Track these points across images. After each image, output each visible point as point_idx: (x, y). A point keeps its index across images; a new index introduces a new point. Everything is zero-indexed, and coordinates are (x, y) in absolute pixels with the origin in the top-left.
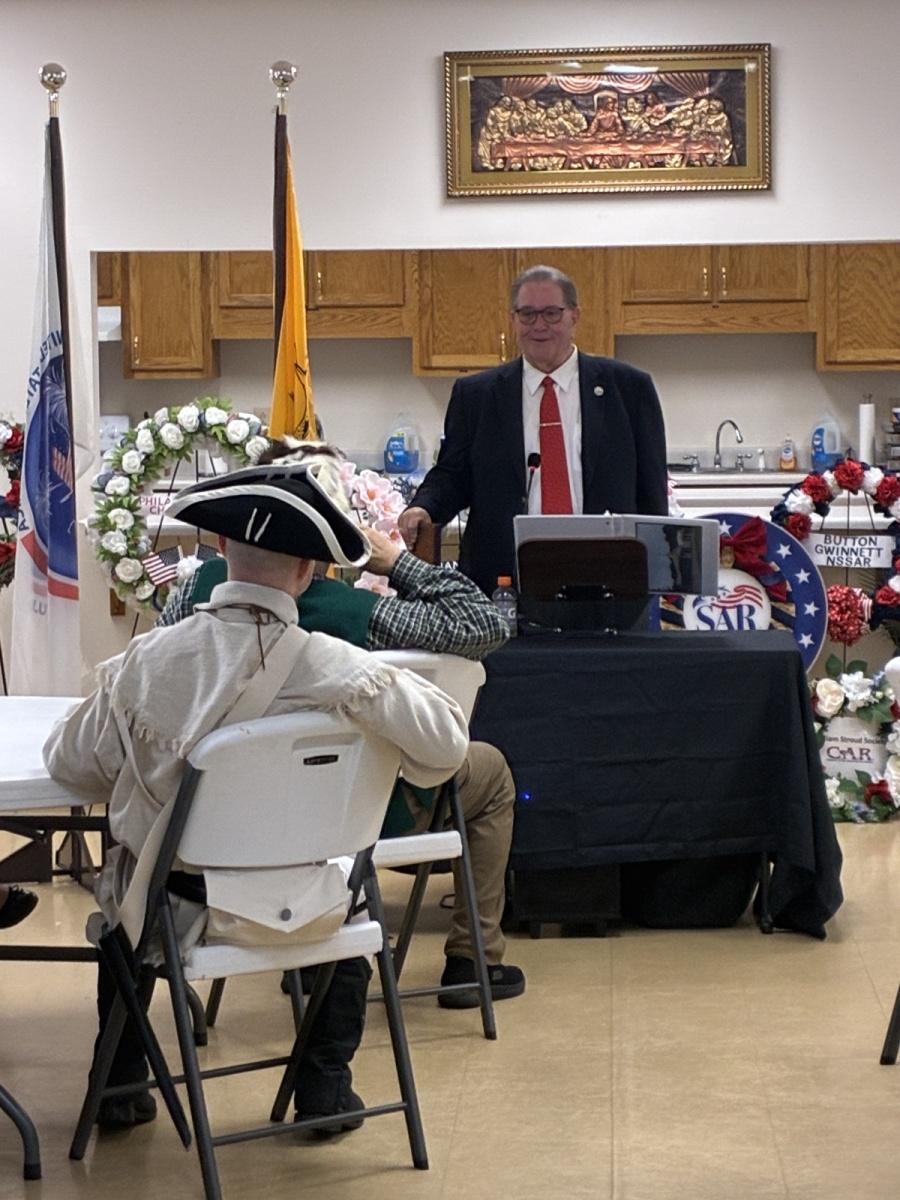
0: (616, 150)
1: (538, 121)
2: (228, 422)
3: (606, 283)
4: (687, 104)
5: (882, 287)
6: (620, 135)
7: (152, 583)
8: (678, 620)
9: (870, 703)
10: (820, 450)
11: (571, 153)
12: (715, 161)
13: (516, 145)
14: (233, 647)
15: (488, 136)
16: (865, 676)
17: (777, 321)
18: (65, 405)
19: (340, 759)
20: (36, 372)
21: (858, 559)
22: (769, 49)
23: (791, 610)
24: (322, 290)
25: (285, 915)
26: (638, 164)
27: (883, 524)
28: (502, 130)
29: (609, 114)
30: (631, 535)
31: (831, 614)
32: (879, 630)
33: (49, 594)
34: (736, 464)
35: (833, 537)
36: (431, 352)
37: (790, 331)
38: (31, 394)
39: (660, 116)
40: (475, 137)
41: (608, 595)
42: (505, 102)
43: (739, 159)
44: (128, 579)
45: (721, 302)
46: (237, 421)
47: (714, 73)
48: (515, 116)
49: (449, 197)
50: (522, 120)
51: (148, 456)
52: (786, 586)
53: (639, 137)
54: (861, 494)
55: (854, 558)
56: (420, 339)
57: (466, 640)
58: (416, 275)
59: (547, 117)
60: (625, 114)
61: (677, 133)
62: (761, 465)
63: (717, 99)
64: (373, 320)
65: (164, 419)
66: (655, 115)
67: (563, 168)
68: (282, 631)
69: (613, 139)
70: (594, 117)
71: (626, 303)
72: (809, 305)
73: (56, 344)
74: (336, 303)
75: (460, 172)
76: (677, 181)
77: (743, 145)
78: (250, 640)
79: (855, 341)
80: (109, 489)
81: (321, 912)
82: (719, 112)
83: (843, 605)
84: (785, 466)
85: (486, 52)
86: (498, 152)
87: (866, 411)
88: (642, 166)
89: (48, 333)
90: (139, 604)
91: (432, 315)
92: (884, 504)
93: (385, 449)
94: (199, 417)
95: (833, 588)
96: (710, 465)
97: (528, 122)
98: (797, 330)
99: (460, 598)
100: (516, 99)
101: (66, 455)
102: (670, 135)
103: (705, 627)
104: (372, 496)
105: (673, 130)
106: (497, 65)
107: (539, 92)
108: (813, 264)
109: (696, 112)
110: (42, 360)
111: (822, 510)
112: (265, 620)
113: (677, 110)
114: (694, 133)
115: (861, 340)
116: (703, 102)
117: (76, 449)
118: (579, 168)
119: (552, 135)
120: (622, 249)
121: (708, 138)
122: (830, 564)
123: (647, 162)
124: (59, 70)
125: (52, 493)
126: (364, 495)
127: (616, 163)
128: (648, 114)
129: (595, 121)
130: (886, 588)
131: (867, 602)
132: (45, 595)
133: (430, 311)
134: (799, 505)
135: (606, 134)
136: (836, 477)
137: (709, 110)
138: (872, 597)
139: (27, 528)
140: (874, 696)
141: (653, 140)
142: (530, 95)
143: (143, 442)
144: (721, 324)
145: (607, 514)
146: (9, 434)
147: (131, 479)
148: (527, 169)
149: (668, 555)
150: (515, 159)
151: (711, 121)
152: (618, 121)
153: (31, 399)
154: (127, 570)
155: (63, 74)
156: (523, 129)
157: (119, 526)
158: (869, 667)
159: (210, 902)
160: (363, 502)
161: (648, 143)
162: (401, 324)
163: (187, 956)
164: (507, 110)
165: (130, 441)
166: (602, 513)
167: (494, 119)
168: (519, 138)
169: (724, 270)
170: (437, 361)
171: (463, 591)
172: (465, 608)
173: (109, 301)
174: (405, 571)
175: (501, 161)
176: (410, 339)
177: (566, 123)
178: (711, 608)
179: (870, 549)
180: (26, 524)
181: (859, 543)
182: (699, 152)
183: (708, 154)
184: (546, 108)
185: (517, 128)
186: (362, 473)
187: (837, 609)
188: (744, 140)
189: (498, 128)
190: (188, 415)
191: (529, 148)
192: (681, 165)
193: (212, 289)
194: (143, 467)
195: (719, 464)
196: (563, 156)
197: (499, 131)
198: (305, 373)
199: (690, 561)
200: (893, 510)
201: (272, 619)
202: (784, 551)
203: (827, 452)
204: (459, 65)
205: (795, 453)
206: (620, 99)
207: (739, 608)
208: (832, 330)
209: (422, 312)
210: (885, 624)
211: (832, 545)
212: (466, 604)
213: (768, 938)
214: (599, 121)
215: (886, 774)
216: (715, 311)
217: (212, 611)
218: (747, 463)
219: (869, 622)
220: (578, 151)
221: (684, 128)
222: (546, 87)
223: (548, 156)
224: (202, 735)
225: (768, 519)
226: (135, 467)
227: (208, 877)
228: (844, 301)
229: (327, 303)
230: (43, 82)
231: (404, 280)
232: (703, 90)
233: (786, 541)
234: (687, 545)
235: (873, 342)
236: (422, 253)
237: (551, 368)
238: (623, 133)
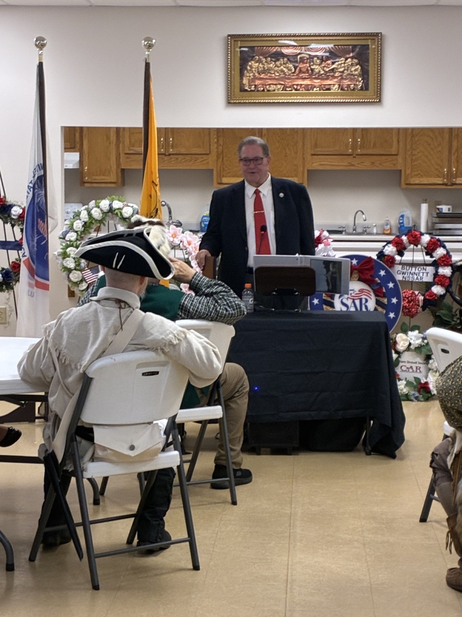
0: (307, 82)
1: (271, 68)
2: (123, 208)
3: (304, 145)
4: (341, 61)
5: (432, 149)
6: (310, 75)
7: (87, 282)
8: (332, 305)
9: (421, 345)
10: (402, 225)
11: (287, 83)
12: (354, 88)
13: (261, 79)
14: (107, 319)
15: (248, 75)
16: (419, 333)
17: (382, 164)
18: (44, 199)
19: (159, 373)
20: (31, 182)
21: (417, 277)
22: (381, 35)
23: (385, 301)
24: (172, 146)
25: (132, 448)
26: (318, 89)
27: (429, 261)
28: (254, 72)
29: (305, 65)
30: (308, 265)
31: (404, 303)
32: (426, 311)
33: (35, 288)
34: (363, 231)
35: (405, 267)
36: (222, 175)
37: (388, 169)
38: (28, 193)
39: (329, 66)
40: (242, 75)
41: (297, 293)
42: (256, 59)
43: (365, 88)
44: (75, 280)
45: (357, 155)
46: (127, 207)
47: (355, 46)
48: (261, 65)
49: (229, 103)
50: (263, 67)
51: (85, 223)
52: (383, 289)
53: (319, 76)
54: (419, 246)
55: (415, 277)
56: (217, 170)
57: (225, 315)
58: (215, 140)
59: (276, 66)
60: (313, 65)
61: (337, 75)
62: (375, 231)
63: (356, 58)
64: (195, 161)
65: (93, 206)
66: (326, 65)
67: (282, 90)
68: (132, 312)
69: (306, 77)
70: (297, 67)
71: (312, 155)
72: (398, 157)
73: (40, 170)
74: (178, 153)
75: (234, 92)
76: (336, 97)
77: (368, 81)
78: (115, 316)
79: (419, 174)
80: (67, 238)
81: (149, 447)
82: (357, 65)
83: (410, 299)
84: (386, 232)
85: (247, 35)
86: (252, 82)
87: (424, 207)
88: (320, 90)
89: (36, 164)
90: (80, 292)
91: (223, 158)
92: (430, 252)
93: (200, 221)
94: (110, 205)
95: (405, 291)
96: (351, 231)
97: (266, 68)
98: (393, 169)
99: (223, 295)
100: (261, 57)
101: (44, 222)
102: (333, 75)
103: (344, 309)
104: (189, 244)
105: (335, 73)
106: (252, 41)
107: (272, 54)
108: (401, 138)
109: (346, 65)
110: (34, 177)
111: (401, 253)
112: (123, 306)
113: (337, 63)
114: (345, 74)
115: (422, 174)
116: (349, 60)
117: (49, 219)
118: (290, 90)
119: (278, 74)
120: (311, 129)
121: (351, 77)
122: (404, 279)
123: (322, 88)
124: (43, 39)
125: (37, 240)
126: (186, 243)
127: (307, 88)
128: (323, 65)
129: (298, 68)
130: (430, 291)
131: (421, 298)
132: (33, 288)
133: (221, 157)
134: (390, 251)
135: (303, 75)
136: (408, 238)
137: (352, 64)
138: (423, 295)
139: (26, 256)
140: (423, 342)
141: (325, 77)
142: (267, 55)
143: (83, 216)
144: (357, 165)
145: (297, 255)
146: (21, 211)
147: (78, 234)
148: (266, 90)
149: (325, 275)
150: (260, 86)
151: (353, 69)
152: (309, 68)
153: (28, 195)
154: (75, 276)
155: (45, 42)
156: (264, 71)
157: (72, 256)
158: (421, 329)
159: (95, 442)
160: (185, 246)
161: (323, 79)
162: (208, 163)
163: (85, 466)
164: (257, 63)
165: (77, 215)
166: (295, 254)
167: (250, 66)
168: (262, 76)
169: (359, 140)
170: (225, 180)
171: (224, 292)
172: (225, 300)
173: (73, 150)
174: (197, 282)
175: (253, 86)
176: (213, 170)
177: (284, 69)
178: (347, 299)
179: (423, 273)
180: (25, 254)
181: (418, 269)
182: (347, 83)
183: (351, 84)
184: (275, 62)
185: (262, 71)
186: (185, 233)
187: (407, 301)
188: (368, 78)
189: (252, 71)
190: (105, 204)
191: (267, 81)
192: (338, 90)
193: (121, 145)
194: (83, 228)
195: (355, 230)
196: (282, 84)
197: (253, 72)
198: (157, 185)
199: (336, 278)
200: (434, 254)
201: (127, 306)
202: (382, 273)
203: (405, 226)
204: (235, 41)
205: (390, 226)
206: (310, 58)
207: (361, 300)
208: (409, 169)
209: (218, 157)
210: (429, 308)
211: (405, 271)
212: (226, 298)
213: (369, 457)
214: (300, 68)
215: (428, 379)
216: (354, 158)
217: (98, 301)
218: (368, 230)
219: (422, 307)
220: (290, 82)
221: (340, 72)
222: (275, 52)
223: (276, 85)
224: (91, 362)
225: (375, 257)
226: (79, 228)
227: (95, 429)
228: (415, 155)
229: (175, 152)
230: (36, 45)
231: (210, 142)
232: (349, 54)
233: (383, 268)
234: (334, 270)
235: (428, 175)
236: (218, 130)
237: (259, 184)
238: (311, 74)
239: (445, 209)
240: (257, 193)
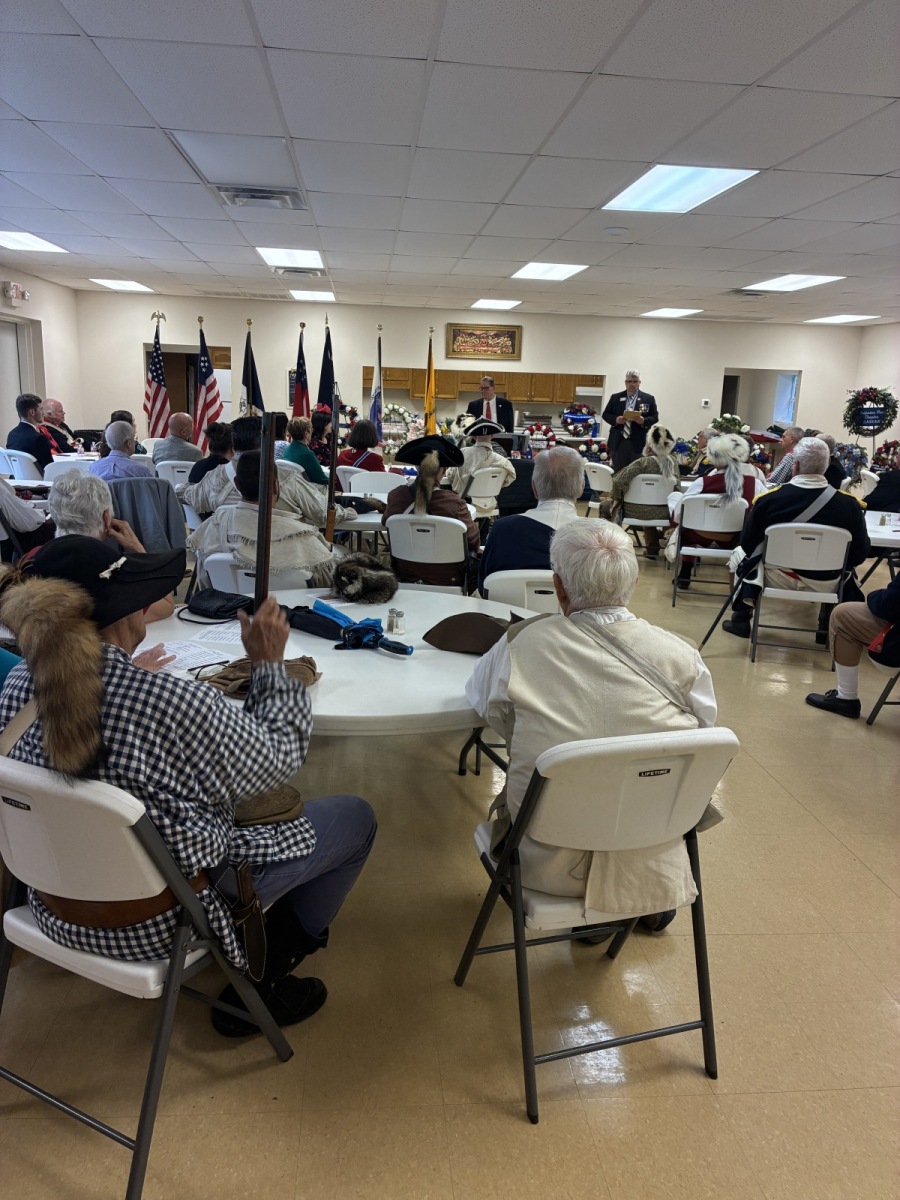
0: (486, 349)
1: (468, 341)
4: (502, 339)
11: (475, 349)
12: (507, 352)
13: (463, 346)
15: (457, 343)
22: (522, 327)
26: (490, 352)
29: (484, 340)
40: (453, 343)
42: (461, 336)
43: (513, 352)
47: (509, 332)
48: (463, 339)
49: (447, 358)
53: (491, 346)
59: (470, 340)
60: (488, 340)
61: (500, 345)
63: (509, 338)
66: (495, 341)
67: (473, 352)
69: (485, 346)
75: (449, 352)
76: (499, 357)
77: (514, 349)
82: (509, 341)
85: (456, 324)
86: (458, 348)
100: (463, 335)
102: (498, 345)
106: (459, 327)
107: (468, 334)
109: (504, 341)
111: (532, 434)
113: (500, 340)
114: (503, 345)
116: (506, 338)
118: (477, 352)
119: (471, 344)
121: (506, 346)
123: (493, 352)
127: (485, 351)
128: (493, 341)
135: (483, 345)
137: (507, 340)
141: (494, 346)
142: (466, 334)
148: (465, 352)
150: (462, 349)
151: (507, 343)
152: (487, 342)
155: (382, 326)
156: (465, 342)
164: (461, 338)
167: (458, 339)
177: (474, 342)
182: (504, 350)
183: (506, 350)
184: (470, 338)
185: (463, 342)
188: (515, 347)
189: (459, 342)
191: (466, 347)
192: (500, 353)
196: (473, 349)
204: (451, 326)
206: (487, 336)
214: (482, 341)
220: (477, 348)
222: (470, 333)
223: (470, 349)
230: (378, 328)
232: (506, 335)
235: (520, 396)
236: (413, 369)
237: (489, 400)
238: (488, 345)
239: (527, 414)
240: (488, 403)
